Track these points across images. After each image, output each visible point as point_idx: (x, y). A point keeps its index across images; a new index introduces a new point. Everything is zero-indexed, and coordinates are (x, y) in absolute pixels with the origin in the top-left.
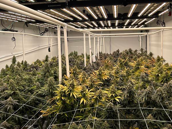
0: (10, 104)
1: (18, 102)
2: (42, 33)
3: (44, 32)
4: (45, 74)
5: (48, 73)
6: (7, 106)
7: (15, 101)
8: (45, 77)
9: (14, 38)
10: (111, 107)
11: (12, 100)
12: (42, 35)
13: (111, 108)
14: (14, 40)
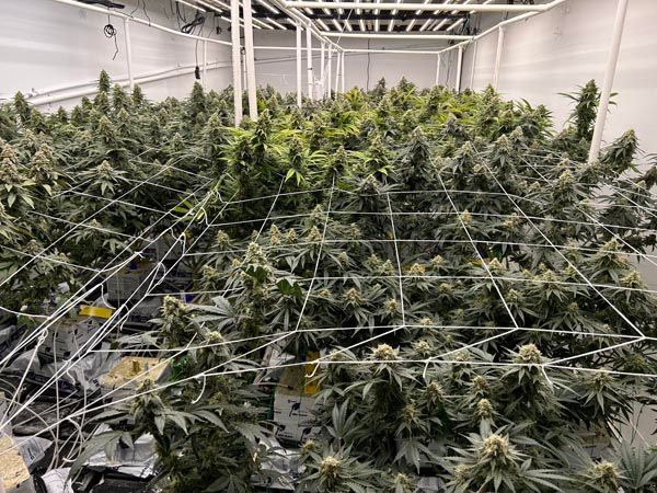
0: (104, 178)
1: (124, 175)
2: (186, 27)
3: (193, 25)
4: (194, 116)
5: (201, 113)
6: (97, 182)
7: (117, 172)
8: (194, 123)
9: (111, 27)
10: (371, 185)
11: (110, 168)
12: (188, 32)
13: (372, 190)
14: (112, 34)
